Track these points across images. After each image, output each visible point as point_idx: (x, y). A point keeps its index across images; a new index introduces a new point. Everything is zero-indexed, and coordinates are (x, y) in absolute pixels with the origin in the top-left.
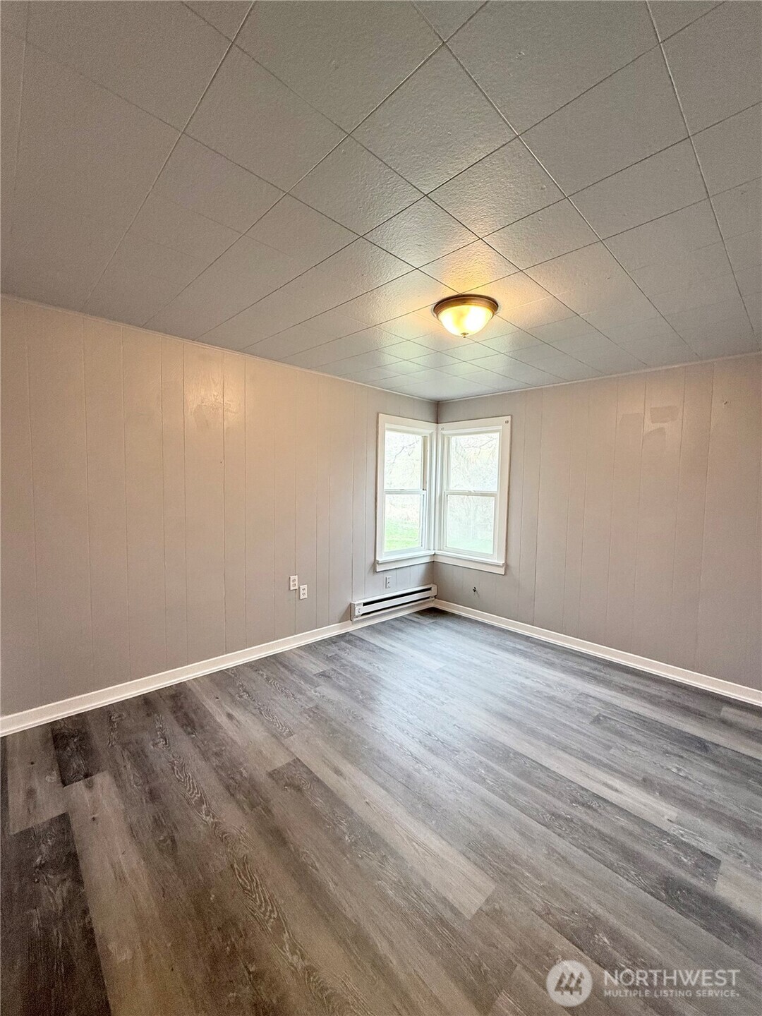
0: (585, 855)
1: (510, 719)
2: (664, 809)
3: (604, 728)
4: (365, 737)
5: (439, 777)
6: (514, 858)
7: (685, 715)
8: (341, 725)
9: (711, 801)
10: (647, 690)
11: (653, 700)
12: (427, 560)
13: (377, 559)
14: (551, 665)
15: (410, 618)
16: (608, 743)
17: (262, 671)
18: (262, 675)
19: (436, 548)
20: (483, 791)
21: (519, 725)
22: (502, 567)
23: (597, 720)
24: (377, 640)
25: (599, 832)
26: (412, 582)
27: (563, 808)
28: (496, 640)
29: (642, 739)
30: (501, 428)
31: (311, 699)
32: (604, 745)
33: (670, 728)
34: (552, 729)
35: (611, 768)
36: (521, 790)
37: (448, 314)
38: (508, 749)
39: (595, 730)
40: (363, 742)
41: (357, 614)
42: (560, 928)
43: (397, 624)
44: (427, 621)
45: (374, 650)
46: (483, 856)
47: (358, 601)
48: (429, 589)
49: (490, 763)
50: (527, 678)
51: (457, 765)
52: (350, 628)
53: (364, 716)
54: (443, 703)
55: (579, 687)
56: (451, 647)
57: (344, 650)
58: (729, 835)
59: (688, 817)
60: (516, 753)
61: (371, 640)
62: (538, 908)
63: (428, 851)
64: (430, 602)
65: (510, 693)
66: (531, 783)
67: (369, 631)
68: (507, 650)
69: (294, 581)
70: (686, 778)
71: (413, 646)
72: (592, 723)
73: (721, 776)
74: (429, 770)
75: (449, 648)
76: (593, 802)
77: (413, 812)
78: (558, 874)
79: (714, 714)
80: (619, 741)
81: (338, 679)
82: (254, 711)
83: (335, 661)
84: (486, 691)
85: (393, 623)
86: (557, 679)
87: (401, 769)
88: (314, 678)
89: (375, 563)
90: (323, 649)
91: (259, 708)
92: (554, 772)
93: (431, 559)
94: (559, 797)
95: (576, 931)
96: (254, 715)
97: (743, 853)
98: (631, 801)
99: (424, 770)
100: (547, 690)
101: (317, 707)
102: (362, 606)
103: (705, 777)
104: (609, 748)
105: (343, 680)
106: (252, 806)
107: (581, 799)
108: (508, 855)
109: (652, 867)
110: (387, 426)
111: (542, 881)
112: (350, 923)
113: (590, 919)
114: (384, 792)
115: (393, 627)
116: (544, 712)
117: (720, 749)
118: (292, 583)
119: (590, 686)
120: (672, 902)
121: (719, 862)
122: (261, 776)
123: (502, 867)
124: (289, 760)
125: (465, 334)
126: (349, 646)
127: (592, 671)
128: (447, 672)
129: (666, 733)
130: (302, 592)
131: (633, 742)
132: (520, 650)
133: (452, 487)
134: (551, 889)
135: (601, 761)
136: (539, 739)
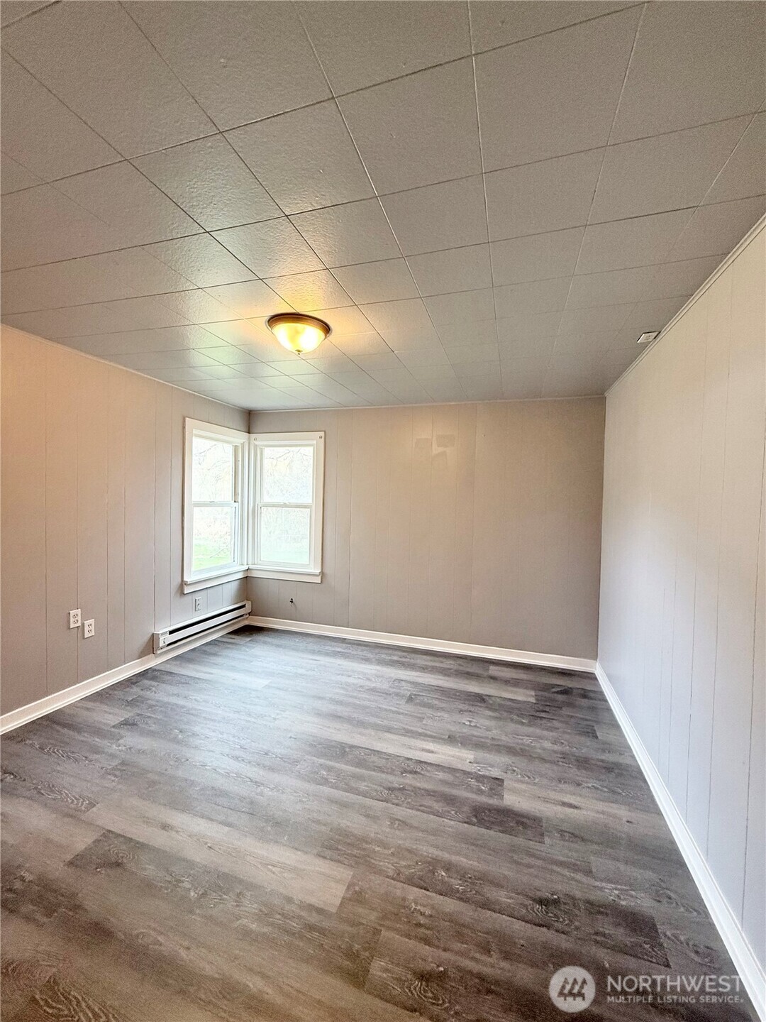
0: (419, 813)
1: (340, 717)
2: (465, 755)
3: (416, 704)
4: (192, 778)
5: (283, 793)
6: (364, 840)
7: (467, 679)
8: (161, 774)
9: (493, 739)
10: (441, 665)
11: (445, 672)
12: (240, 576)
13: (185, 579)
14: (367, 660)
15: (224, 640)
16: (420, 715)
17: (30, 739)
18: (32, 745)
19: (250, 563)
20: (326, 790)
21: (349, 720)
22: (318, 576)
23: (410, 699)
24: (189, 670)
25: (426, 790)
26: (224, 601)
27: (396, 781)
28: (316, 647)
29: (443, 705)
30: (315, 442)
31: (113, 756)
32: (417, 717)
33: (460, 692)
34: (377, 717)
35: (426, 735)
36: (360, 778)
37: (283, 329)
38: (343, 745)
39: (410, 708)
40: (193, 783)
41: (161, 644)
42: (410, 881)
43: (208, 649)
44: (243, 640)
45: (187, 681)
46: (337, 849)
47: (162, 629)
48: (243, 606)
49: (331, 763)
50: (349, 676)
51: (300, 776)
52: (152, 662)
53: (188, 755)
54: (275, 719)
55: (392, 675)
56: (274, 662)
57: (148, 689)
58: (504, 759)
59: (482, 755)
60: (352, 747)
61: (183, 672)
62: (391, 873)
63: (284, 867)
64: (244, 619)
65: (337, 694)
66: (367, 768)
67: (178, 663)
68: (327, 654)
69: (75, 616)
70: (475, 726)
71: (233, 669)
72: (407, 702)
73: (496, 718)
74: (272, 789)
75: (272, 663)
76: (416, 768)
77: (262, 837)
78: (401, 838)
79: (486, 674)
80: (429, 712)
81: (147, 724)
82: (28, 793)
83: (138, 704)
84: (314, 697)
85: (204, 648)
86: (374, 672)
87: (242, 799)
88: (113, 730)
89: (183, 584)
90: (119, 694)
91: (36, 788)
92: (385, 753)
93: (244, 574)
94: (392, 772)
95: (421, 878)
96: (30, 798)
97: (515, 769)
98: (443, 757)
99: (267, 792)
100: (368, 683)
101: (123, 763)
102: (168, 635)
103: (487, 723)
104: (421, 719)
105: (155, 723)
106: (49, 912)
107: (408, 769)
108: (359, 840)
109: (464, 802)
110: (195, 431)
111: (389, 849)
112: (214, 979)
113: (429, 863)
114: (227, 829)
115: (205, 652)
116: (367, 703)
117: (493, 699)
118: (72, 620)
119: (400, 672)
120: (481, 823)
121: (502, 781)
122: (56, 869)
123: (355, 852)
124: (95, 836)
125: (299, 351)
126: (156, 684)
127: (401, 659)
128: (274, 687)
129: (459, 696)
130: (86, 628)
131: (438, 709)
132: (339, 652)
133: (266, 499)
134: (400, 852)
135: (417, 732)
136: (367, 728)
